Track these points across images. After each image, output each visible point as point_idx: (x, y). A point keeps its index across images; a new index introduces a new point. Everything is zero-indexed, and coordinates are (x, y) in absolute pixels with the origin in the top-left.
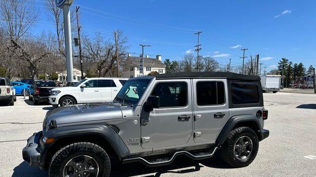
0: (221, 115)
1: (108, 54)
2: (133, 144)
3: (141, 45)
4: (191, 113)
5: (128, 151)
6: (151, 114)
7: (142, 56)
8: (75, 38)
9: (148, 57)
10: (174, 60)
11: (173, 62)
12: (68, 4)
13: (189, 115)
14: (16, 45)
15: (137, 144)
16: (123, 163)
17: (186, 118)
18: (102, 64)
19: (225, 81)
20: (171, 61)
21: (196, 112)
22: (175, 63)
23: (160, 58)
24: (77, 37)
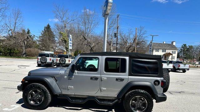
0: (122, 80)
1: (134, 42)
2: (64, 89)
3: (151, 35)
4: (99, 76)
5: (61, 92)
6: (74, 74)
7: (152, 42)
8: (115, 33)
9: (165, 43)
10: (190, 45)
11: (189, 46)
12: (107, 14)
13: (98, 77)
14: (85, 38)
15: (66, 89)
16: (58, 98)
17: (96, 79)
18: (129, 48)
19: (127, 58)
20: (187, 45)
21: (103, 76)
22: (191, 47)
23: (174, 44)
24: (116, 32)
